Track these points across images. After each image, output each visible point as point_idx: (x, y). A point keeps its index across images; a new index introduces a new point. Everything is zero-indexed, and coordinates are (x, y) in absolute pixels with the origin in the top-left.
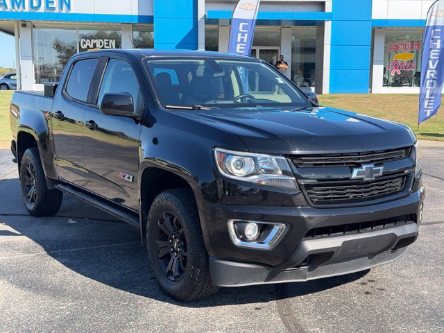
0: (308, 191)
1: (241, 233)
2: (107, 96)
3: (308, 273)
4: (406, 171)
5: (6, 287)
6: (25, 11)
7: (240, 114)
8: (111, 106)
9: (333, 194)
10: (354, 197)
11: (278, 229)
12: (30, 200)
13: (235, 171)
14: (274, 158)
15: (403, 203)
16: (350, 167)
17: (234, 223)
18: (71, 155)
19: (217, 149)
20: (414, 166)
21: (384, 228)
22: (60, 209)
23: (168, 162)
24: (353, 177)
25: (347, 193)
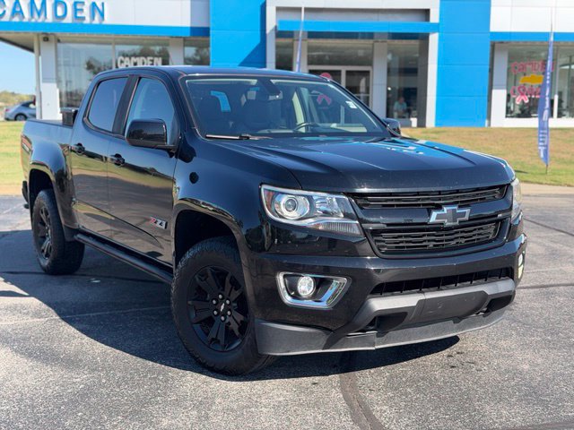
0: (375, 238)
1: (292, 289)
2: (134, 123)
3: (376, 340)
4: (500, 215)
5: (9, 357)
6: (46, 21)
7: (300, 146)
8: (140, 135)
9: (407, 242)
10: (435, 245)
11: (339, 284)
12: (44, 255)
13: (286, 213)
14: (334, 197)
15: (495, 254)
16: (428, 209)
17: (285, 276)
18: (99, 200)
19: (264, 187)
20: (511, 208)
21: (471, 285)
22: (82, 266)
23: (214, 205)
24: (431, 221)
25: (425, 241)
